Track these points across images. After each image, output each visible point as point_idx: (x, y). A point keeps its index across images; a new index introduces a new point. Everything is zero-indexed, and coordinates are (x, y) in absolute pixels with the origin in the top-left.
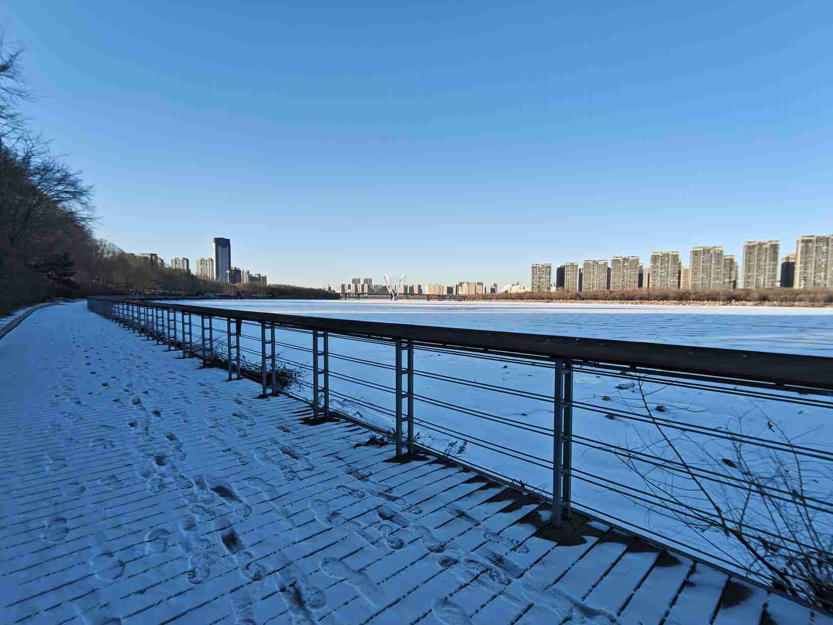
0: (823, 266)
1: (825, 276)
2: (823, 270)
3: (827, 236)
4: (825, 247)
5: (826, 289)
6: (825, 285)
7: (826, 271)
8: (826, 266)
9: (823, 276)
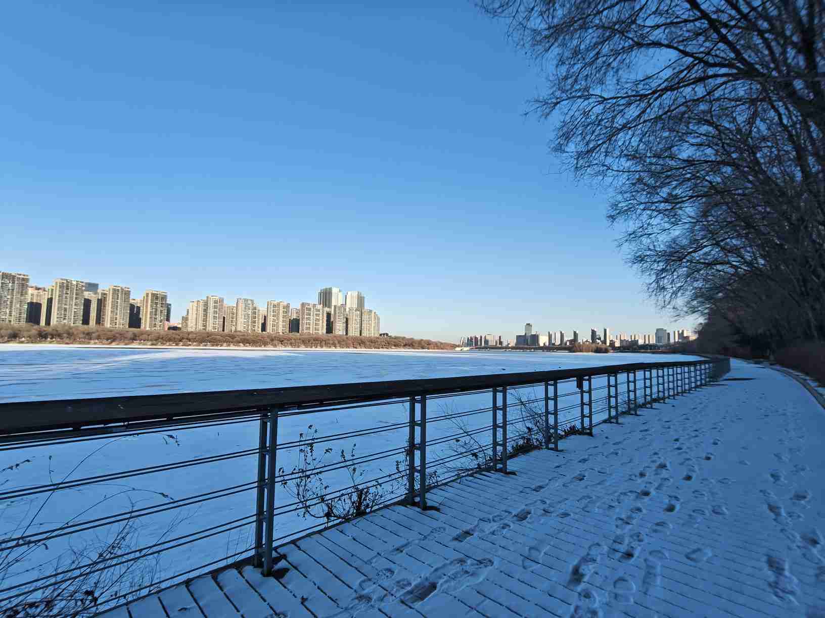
0: (8, 303)
1: (10, 312)
2: (9, 307)
3: (13, 274)
4: (10, 284)
5: (11, 325)
6: (10, 321)
7: (11, 307)
8: (11, 302)
9: (8, 312)
